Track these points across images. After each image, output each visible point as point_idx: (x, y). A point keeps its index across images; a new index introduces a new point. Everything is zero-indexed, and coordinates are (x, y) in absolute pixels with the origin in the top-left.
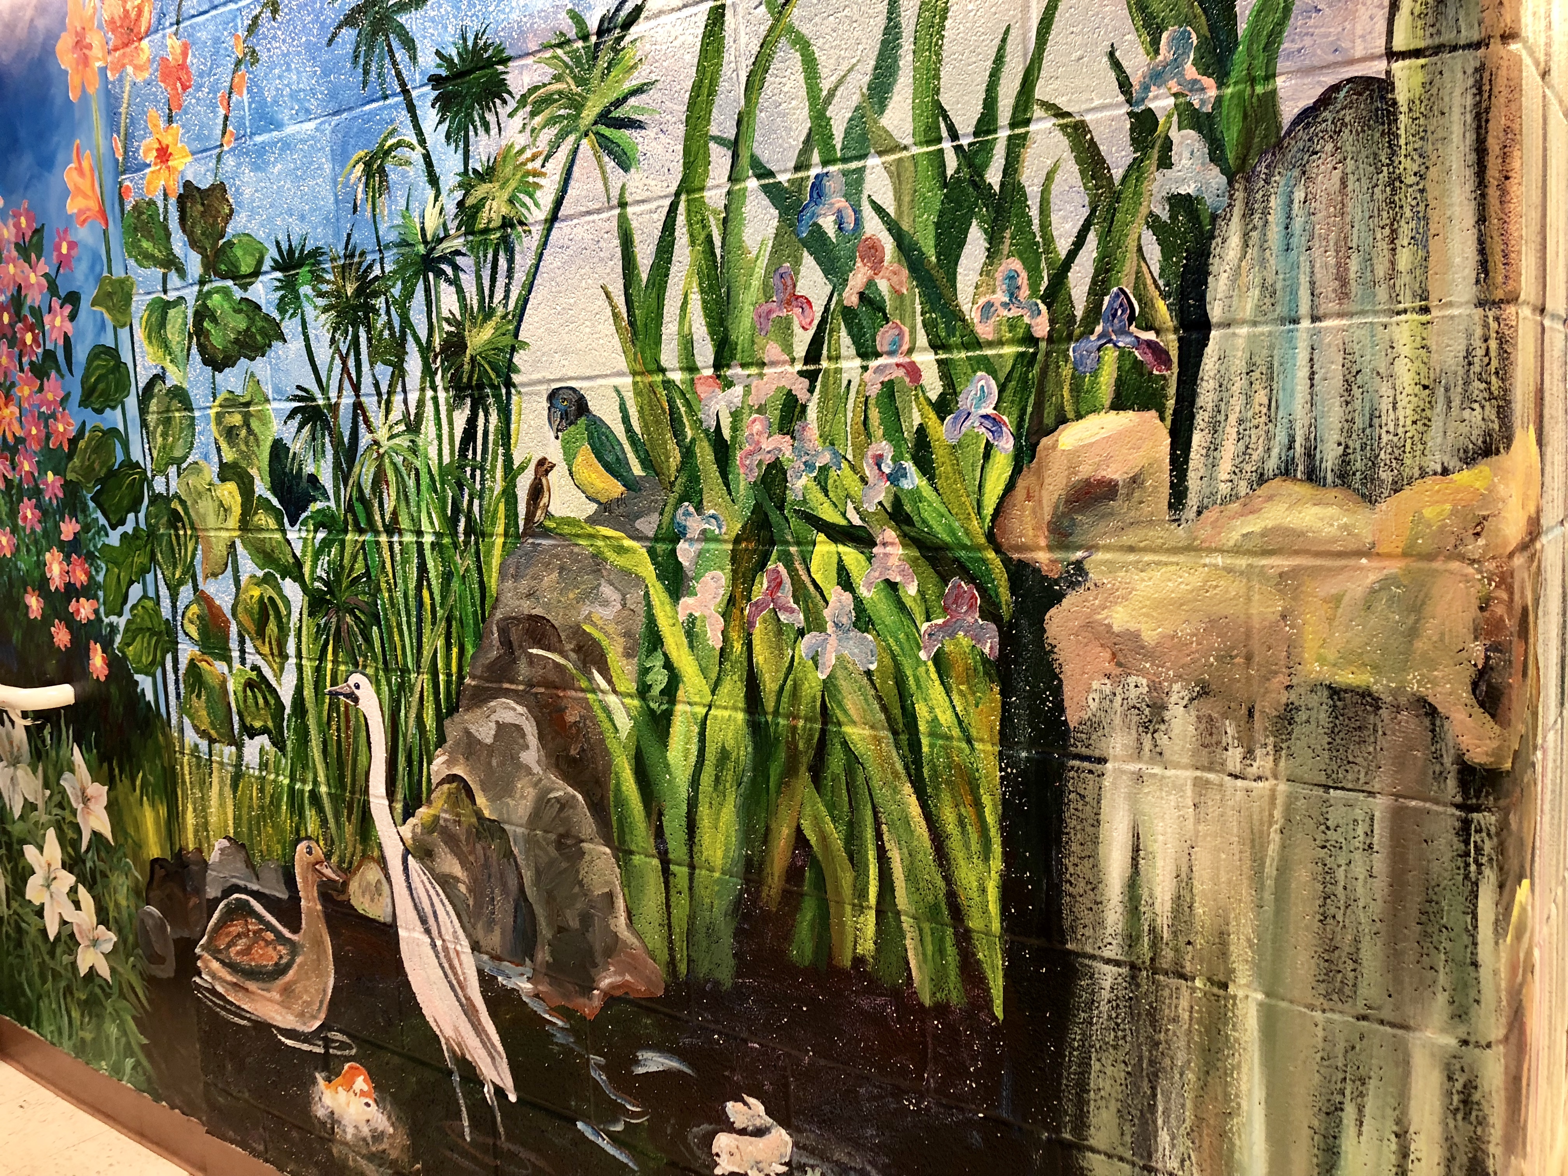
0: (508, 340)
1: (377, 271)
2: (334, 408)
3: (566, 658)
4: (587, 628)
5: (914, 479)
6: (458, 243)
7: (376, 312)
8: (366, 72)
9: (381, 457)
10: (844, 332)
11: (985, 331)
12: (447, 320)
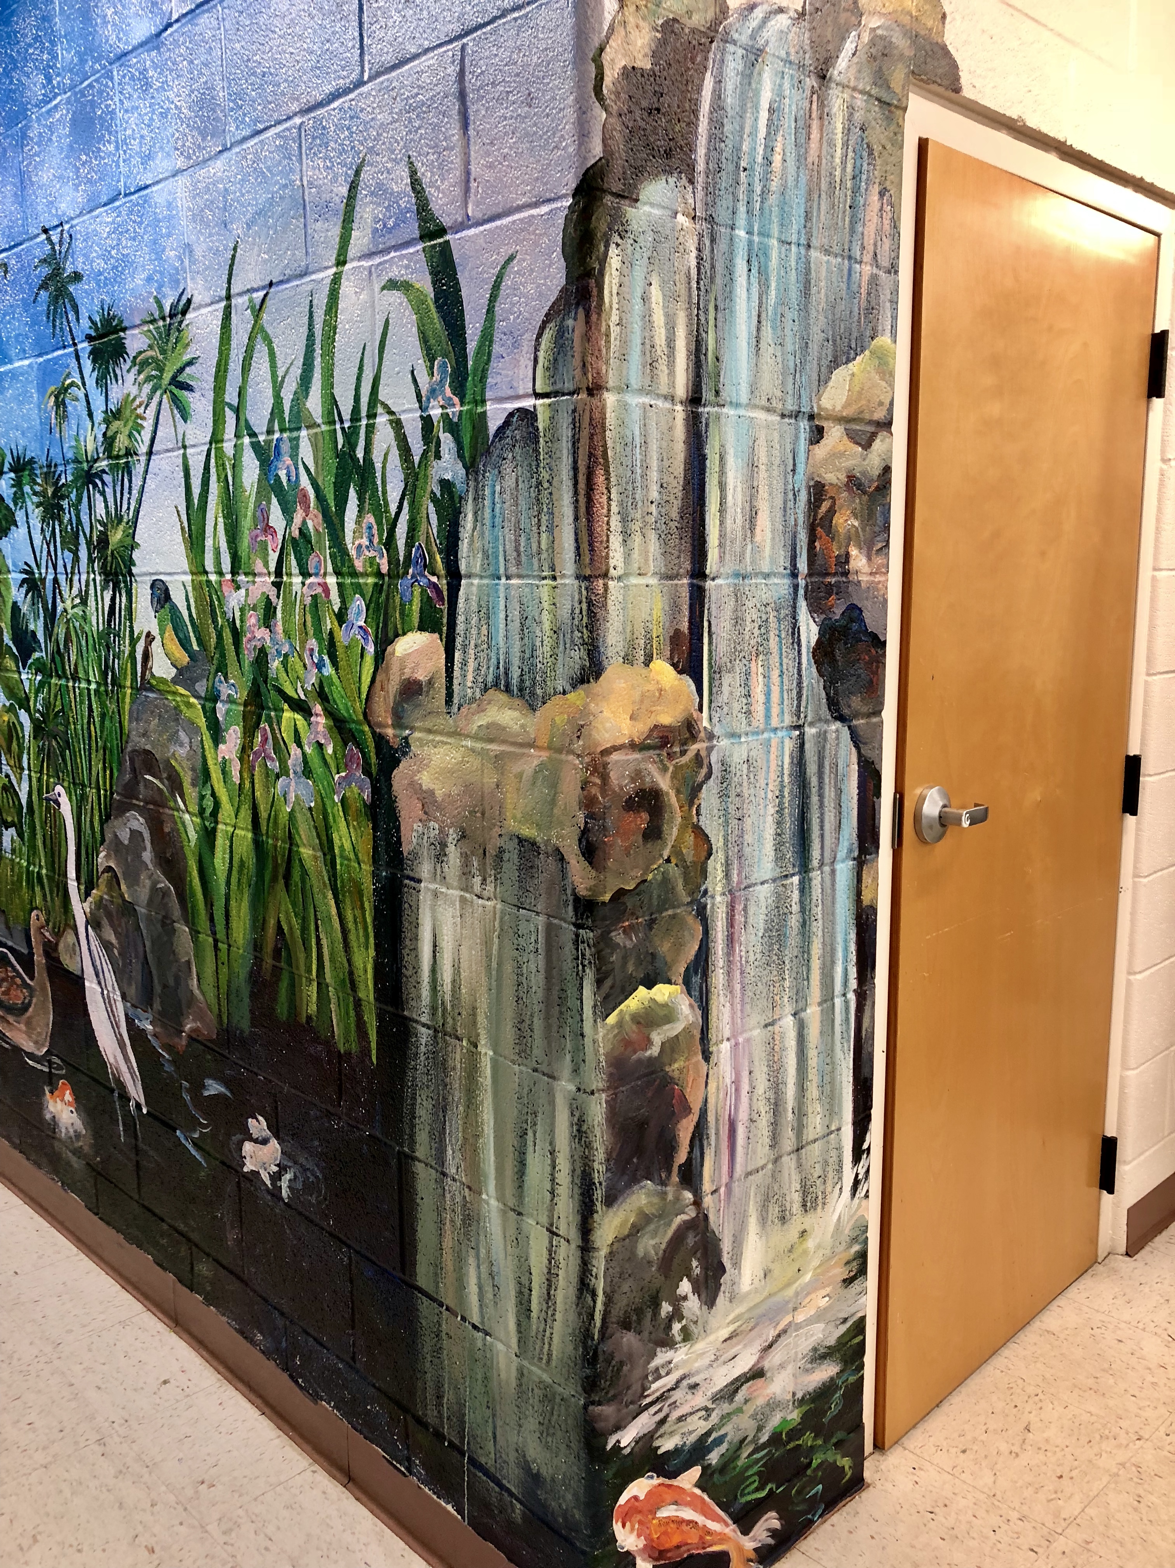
0: (128, 540)
1: (63, 481)
2: (43, 581)
3: (163, 784)
4: (173, 762)
5: (328, 670)
6: (103, 464)
7: (63, 510)
8: (54, 326)
9: (68, 621)
10: (293, 557)
11: (359, 565)
12: (99, 521)
